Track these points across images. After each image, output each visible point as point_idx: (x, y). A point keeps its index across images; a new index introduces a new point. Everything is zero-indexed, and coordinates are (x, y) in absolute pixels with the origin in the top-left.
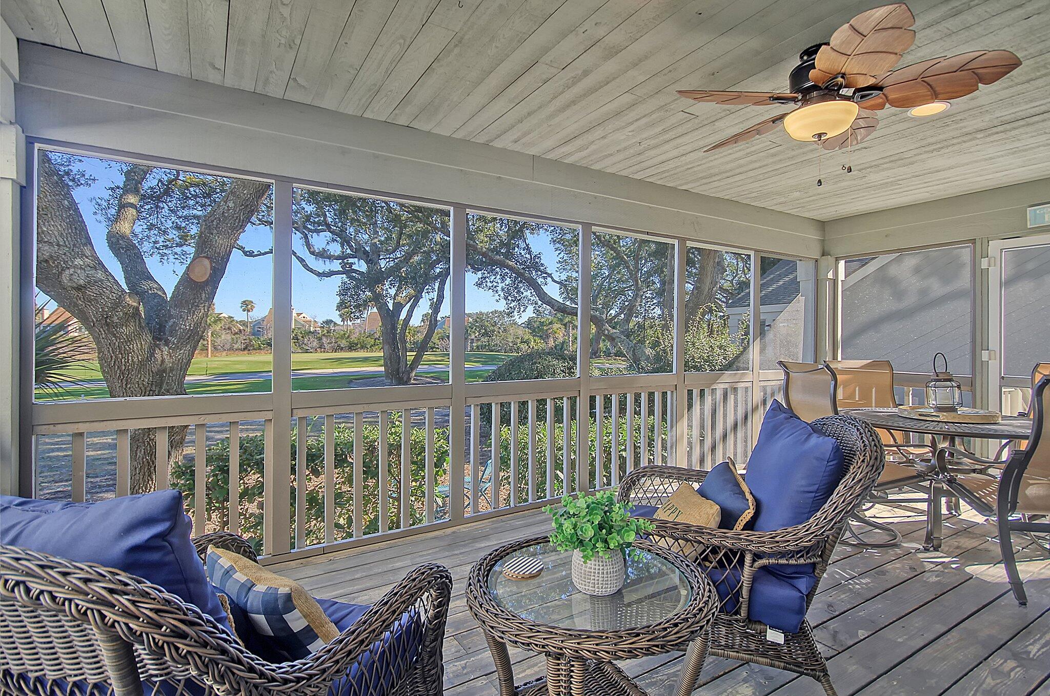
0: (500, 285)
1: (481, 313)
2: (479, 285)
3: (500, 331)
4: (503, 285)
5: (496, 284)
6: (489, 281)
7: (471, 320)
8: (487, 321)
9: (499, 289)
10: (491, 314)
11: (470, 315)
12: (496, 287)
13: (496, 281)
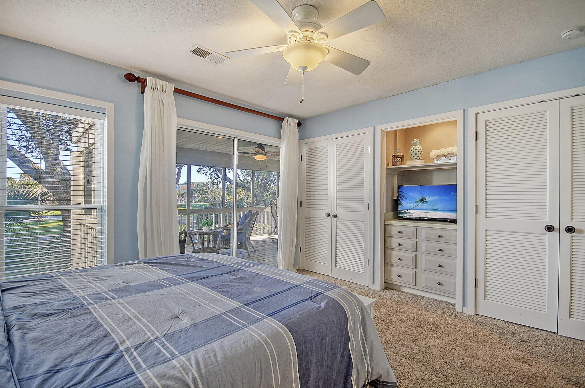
0: (209, 172)
1: (201, 183)
2: (198, 172)
3: (211, 192)
4: (210, 172)
5: (206, 172)
6: (203, 170)
7: (195, 186)
8: (204, 187)
9: (208, 174)
10: (206, 183)
11: (194, 183)
12: (206, 173)
13: (206, 170)
